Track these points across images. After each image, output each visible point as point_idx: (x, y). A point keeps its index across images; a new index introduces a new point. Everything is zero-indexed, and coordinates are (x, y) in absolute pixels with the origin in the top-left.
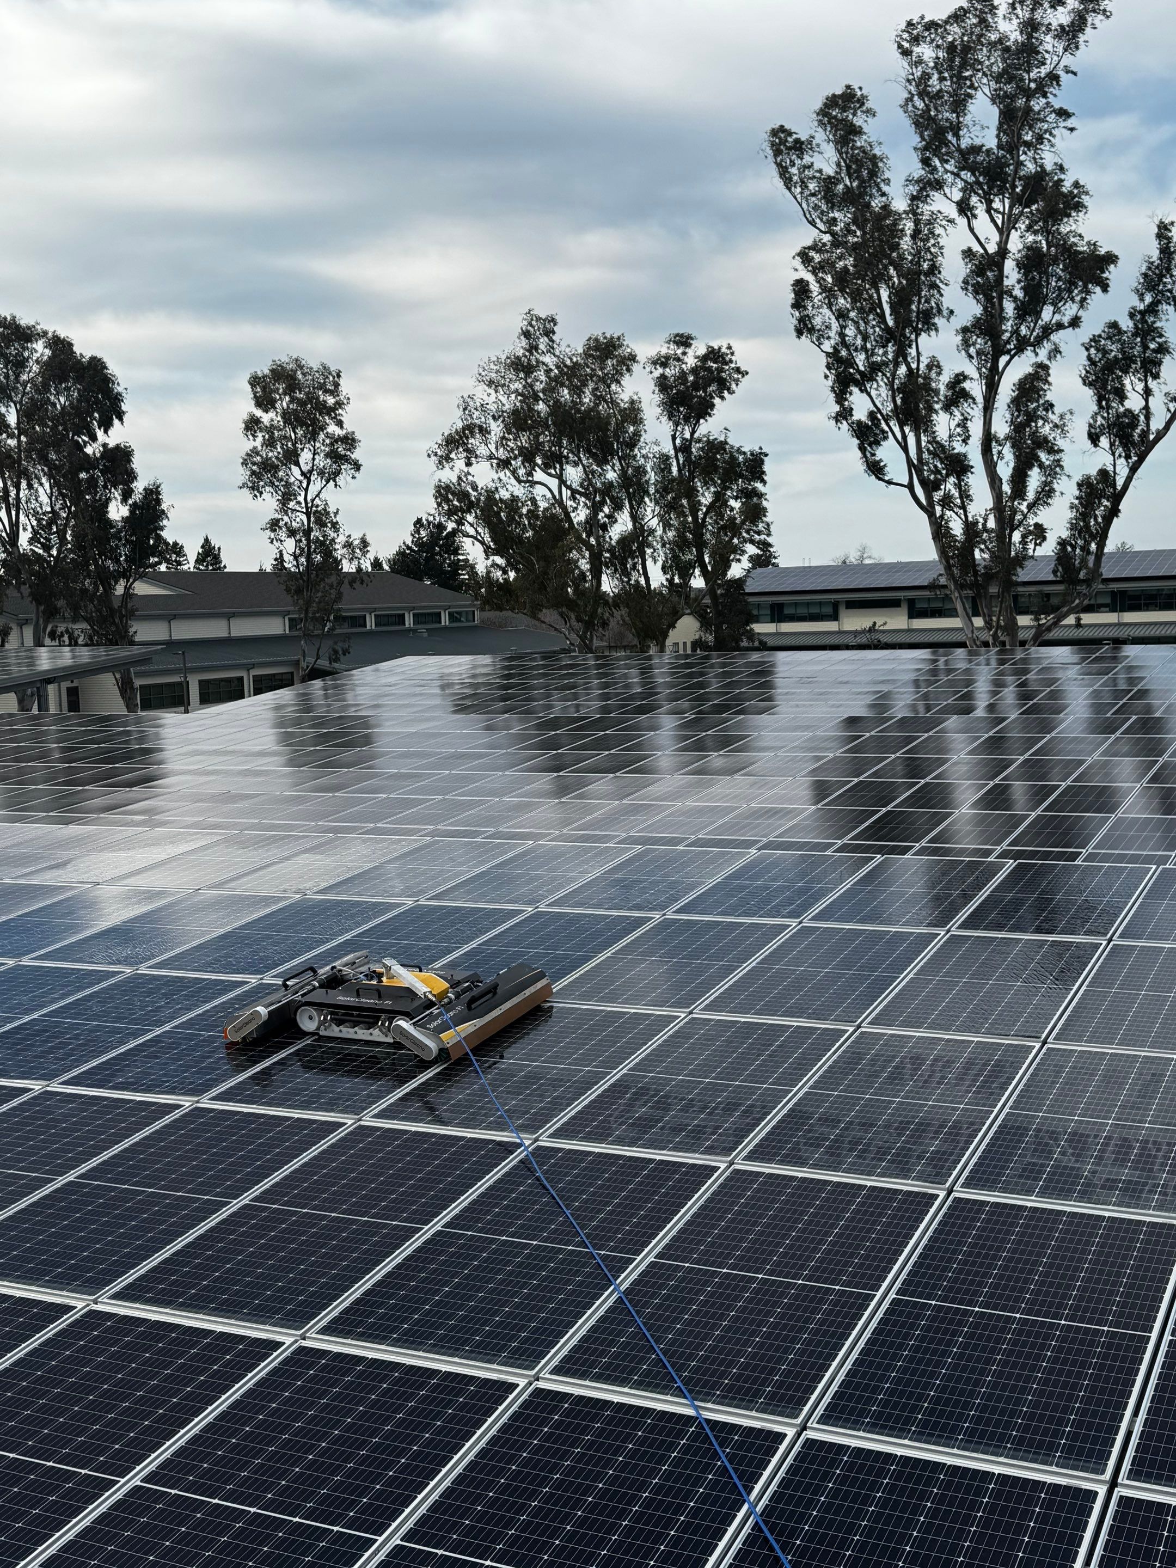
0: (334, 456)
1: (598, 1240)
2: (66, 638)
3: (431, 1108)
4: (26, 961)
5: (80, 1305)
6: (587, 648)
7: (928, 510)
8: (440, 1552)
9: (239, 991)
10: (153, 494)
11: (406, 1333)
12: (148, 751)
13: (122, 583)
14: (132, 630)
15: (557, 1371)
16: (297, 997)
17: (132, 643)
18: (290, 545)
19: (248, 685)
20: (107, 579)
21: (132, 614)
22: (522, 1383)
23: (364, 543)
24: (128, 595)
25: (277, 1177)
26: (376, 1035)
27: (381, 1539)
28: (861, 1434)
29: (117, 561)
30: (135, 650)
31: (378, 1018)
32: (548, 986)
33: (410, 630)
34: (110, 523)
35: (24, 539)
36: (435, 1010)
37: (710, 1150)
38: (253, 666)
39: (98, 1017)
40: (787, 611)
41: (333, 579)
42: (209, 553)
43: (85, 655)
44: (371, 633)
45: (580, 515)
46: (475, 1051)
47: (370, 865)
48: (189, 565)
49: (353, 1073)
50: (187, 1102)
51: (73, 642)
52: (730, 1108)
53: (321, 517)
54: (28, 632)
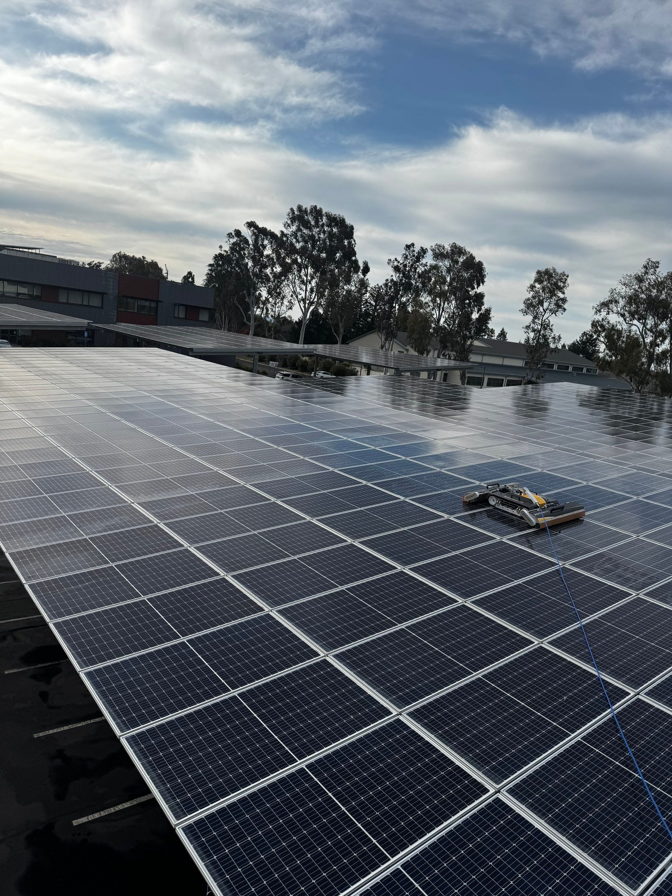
0: (559, 306)
1: (578, 605)
2: (447, 357)
3: (528, 542)
4: (408, 459)
5: (399, 568)
6: (638, 391)
8: (493, 685)
9: (472, 485)
10: (488, 311)
11: (500, 612)
12: (465, 399)
13: (470, 340)
14: (469, 357)
15: (550, 643)
16: (491, 492)
17: (469, 362)
18: (532, 335)
19: (505, 382)
20: (465, 338)
21: (471, 352)
22: (536, 642)
23: (560, 338)
24: (471, 345)
25: (469, 549)
26: (515, 512)
27: (475, 674)
28: (661, 704)
29: (470, 333)
30: (469, 364)
31: (517, 507)
32: (584, 512)
33: (570, 372)
34: (471, 319)
35: (442, 320)
36: (538, 510)
37: (631, 587)
38: (508, 376)
39: (426, 482)
41: (544, 350)
42: (503, 334)
43: (452, 363)
44: (555, 371)
45: (648, 340)
46: (549, 527)
47: (529, 454)
48: (495, 337)
49: (504, 523)
50: (446, 516)
51: (450, 358)
52: (643, 575)
53: (546, 326)
54: (436, 352)
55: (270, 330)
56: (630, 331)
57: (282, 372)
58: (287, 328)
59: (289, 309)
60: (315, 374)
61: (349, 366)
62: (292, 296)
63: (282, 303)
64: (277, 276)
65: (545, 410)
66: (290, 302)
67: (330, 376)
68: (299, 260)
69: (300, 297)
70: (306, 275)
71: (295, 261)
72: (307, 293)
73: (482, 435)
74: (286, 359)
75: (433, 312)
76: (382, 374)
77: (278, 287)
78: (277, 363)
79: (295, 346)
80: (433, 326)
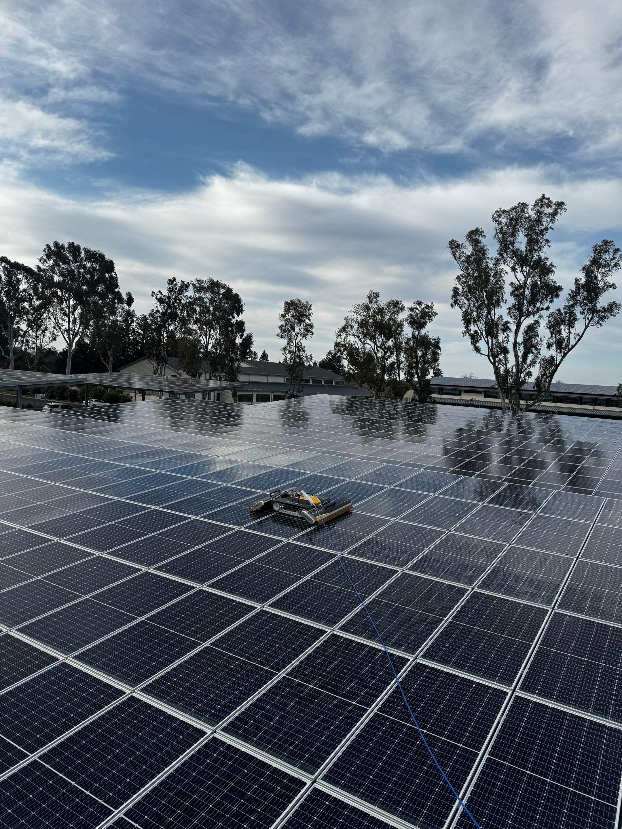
0: (306, 330)
1: (358, 589)
2: (218, 377)
3: (310, 539)
4: (194, 478)
5: (198, 587)
6: (377, 397)
7: (494, 364)
8: (297, 680)
9: (256, 495)
10: (250, 336)
11: (295, 610)
12: (239, 416)
13: (237, 362)
14: (238, 378)
15: (340, 629)
16: (274, 499)
17: (238, 381)
18: (289, 356)
19: (271, 398)
20: (232, 361)
21: (239, 372)
22: (329, 631)
23: (311, 357)
24: (238, 366)
25: (261, 555)
26: (296, 514)
27: (279, 674)
28: (434, 663)
29: (236, 356)
30: (239, 384)
31: (297, 509)
32: (351, 506)
33: (323, 385)
34: (236, 344)
35: (210, 346)
36: (315, 509)
37: (397, 565)
38: (274, 392)
39: (214, 498)
40: (444, 391)
41: (301, 367)
42: (264, 356)
43: (224, 384)
44: (310, 385)
45: (380, 355)
46: (325, 523)
47: (301, 460)
48: (258, 359)
49: (289, 525)
50: (237, 528)
51: (220, 379)
52: (405, 552)
53: (299, 348)
54: (208, 375)
55: (32, 361)
56: (365, 349)
57: (50, 404)
58: (51, 358)
59: (52, 341)
60: (87, 403)
61: (122, 393)
62: (54, 328)
63: (44, 335)
64: (36, 309)
65: (307, 419)
66: (52, 333)
67: (102, 404)
68: (60, 293)
69: (63, 328)
70: (68, 308)
71: (55, 294)
72: (71, 324)
73: (259, 448)
74: (52, 391)
75: (201, 338)
76: (157, 398)
77: (38, 320)
78: (44, 395)
79: (62, 377)
80: (202, 351)
